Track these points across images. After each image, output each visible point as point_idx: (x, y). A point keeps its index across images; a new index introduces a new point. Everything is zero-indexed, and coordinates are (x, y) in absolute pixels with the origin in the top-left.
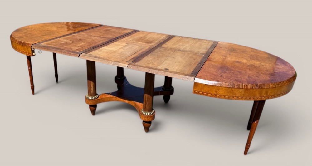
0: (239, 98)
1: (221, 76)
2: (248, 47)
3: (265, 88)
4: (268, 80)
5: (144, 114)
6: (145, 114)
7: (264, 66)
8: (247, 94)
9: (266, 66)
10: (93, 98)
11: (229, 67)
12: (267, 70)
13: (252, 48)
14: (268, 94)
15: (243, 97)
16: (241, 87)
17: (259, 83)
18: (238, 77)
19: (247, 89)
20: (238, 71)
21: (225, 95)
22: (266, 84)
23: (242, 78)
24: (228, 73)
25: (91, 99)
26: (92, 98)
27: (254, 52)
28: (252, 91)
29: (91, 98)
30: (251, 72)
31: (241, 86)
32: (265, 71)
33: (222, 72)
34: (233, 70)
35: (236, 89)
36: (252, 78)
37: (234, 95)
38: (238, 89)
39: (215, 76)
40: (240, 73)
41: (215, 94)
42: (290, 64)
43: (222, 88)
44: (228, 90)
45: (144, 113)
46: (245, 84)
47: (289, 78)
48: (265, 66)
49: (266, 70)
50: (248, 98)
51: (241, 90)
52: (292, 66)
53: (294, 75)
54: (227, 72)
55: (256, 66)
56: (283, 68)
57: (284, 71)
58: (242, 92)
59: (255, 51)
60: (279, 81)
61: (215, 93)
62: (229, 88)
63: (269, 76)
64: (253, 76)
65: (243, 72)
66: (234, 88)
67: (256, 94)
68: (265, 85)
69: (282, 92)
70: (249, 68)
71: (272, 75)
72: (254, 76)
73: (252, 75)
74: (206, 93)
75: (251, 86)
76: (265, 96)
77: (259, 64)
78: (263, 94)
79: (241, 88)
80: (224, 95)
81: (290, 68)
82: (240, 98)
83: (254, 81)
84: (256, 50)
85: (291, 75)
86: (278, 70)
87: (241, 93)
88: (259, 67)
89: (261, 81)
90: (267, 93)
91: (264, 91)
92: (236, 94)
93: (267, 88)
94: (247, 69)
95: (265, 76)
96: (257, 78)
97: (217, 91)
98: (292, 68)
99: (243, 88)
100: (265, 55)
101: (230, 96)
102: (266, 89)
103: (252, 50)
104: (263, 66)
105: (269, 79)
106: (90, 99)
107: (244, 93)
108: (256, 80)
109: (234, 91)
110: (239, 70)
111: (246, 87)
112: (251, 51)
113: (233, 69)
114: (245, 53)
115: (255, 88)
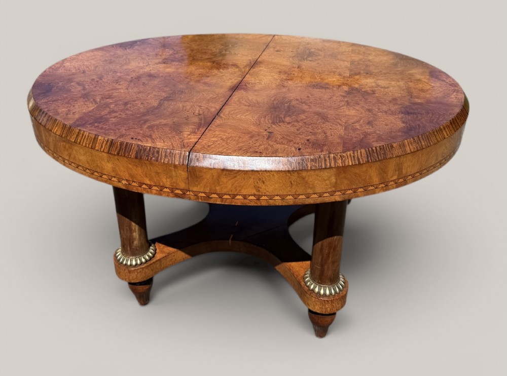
0: (325, 195)
1: (270, 136)
2: (343, 42)
3: (393, 158)
4: (400, 131)
5: (319, 293)
6: (322, 292)
7: (385, 88)
8: (346, 182)
9: (391, 88)
10: (140, 260)
11: (294, 103)
12: (395, 99)
13: (353, 45)
14: (404, 172)
15: (335, 192)
16: (326, 165)
17: (375, 144)
18: (315, 134)
19: (344, 169)
20: (318, 114)
21: (285, 193)
22: (395, 145)
23: (328, 134)
24: (289, 123)
25: (136, 264)
26: (139, 262)
27: (359, 54)
28: (357, 170)
29: (134, 263)
30: (352, 112)
31: (325, 160)
32: (390, 102)
33: (273, 123)
34: (304, 112)
35: (312, 173)
36: (355, 130)
37: (310, 191)
38: (317, 172)
39: (252, 137)
40: (323, 118)
41: (254, 195)
42: (448, 76)
43: (273, 175)
44: (289, 178)
45: (320, 289)
46: (336, 154)
47: (452, 117)
48: (388, 87)
49: (390, 99)
50: (351, 191)
51: (325, 174)
52: (454, 80)
53: (463, 104)
54: (287, 119)
55: (366, 92)
56: (433, 87)
57: (437, 97)
58: (329, 178)
59: (362, 49)
60: (430, 128)
61: (254, 191)
62: (293, 171)
63: (401, 115)
64: (358, 121)
65: (331, 113)
66: (307, 170)
67: (370, 178)
68: (392, 147)
69: (440, 159)
70: (346, 99)
71: (408, 113)
72: (362, 121)
73: (355, 119)
74: (229, 195)
75: (354, 156)
76: (395, 178)
77: (374, 84)
78: (390, 174)
79: (326, 168)
80: (281, 193)
81: (450, 85)
82: (327, 194)
83: (361, 141)
84: (364, 46)
85: (456, 106)
86: (423, 94)
87: (328, 182)
88: (374, 92)
89: (380, 138)
90: (399, 168)
91: (392, 165)
92: (313, 187)
93: (399, 156)
94: (343, 103)
95: (392, 118)
96: (369, 129)
97: (260, 184)
98: (455, 86)
99: (333, 165)
100: (385, 58)
101: (299, 195)
102: (398, 159)
103: (354, 48)
104: (382, 89)
105: (403, 125)
106: (131, 265)
107: (336, 179)
108: (366, 135)
109: (307, 179)
110: (320, 110)
111: (340, 161)
112: (353, 51)
113: (305, 107)
114: (338, 59)
115: (365, 160)
